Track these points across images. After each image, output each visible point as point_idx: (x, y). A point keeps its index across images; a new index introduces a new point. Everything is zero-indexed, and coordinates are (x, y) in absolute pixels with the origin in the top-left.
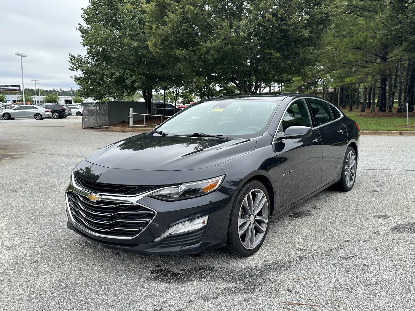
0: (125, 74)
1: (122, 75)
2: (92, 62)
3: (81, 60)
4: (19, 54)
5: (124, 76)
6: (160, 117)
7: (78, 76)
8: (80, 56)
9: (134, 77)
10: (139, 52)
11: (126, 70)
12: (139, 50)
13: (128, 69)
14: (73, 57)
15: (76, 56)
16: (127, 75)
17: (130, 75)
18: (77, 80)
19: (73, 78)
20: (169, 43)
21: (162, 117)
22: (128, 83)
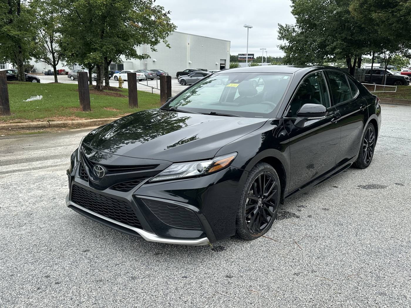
0: (327, 41)
1: (323, 41)
2: (298, 30)
3: (288, 29)
4: (246, 26)
5: (325, 43)
6: (375, 85)
7: (283, 45)
8: (288, 26)
9: (335, 44)
10: (343, 17)
11: (328, 36)
12: (343, 15)
13: (331, 35)
14: (282, 27)
15: (284, 26)
16: (328, 41)
17: (332, 41)
18: (282, 48)
19: (279, 47)
20: (368, 6)
21: (376, 86)
22: (328, 50)
